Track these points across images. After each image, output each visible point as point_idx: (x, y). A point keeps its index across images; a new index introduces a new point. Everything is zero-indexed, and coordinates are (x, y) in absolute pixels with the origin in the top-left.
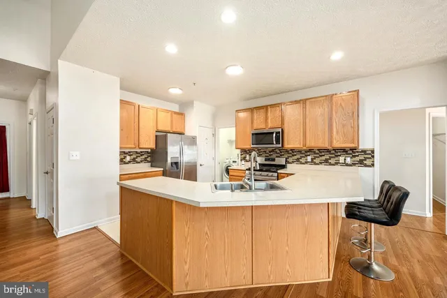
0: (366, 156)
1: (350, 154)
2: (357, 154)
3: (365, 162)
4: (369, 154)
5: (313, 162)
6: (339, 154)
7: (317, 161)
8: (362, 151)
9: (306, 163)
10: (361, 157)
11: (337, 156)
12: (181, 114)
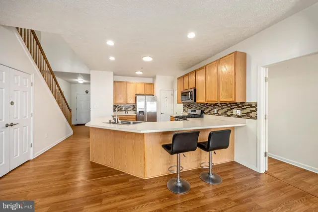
0: (252, 109)
1: (240, 107)
2: (245, 107)
3: (251, 115)
4: (254, 107)
5: (217, 114)
6: (233, 107)
7: (220, 113)
8: (249, 105)
9: (214, 114)
10: (248, 110)
11: (232, 109)
12: (152, 84)
